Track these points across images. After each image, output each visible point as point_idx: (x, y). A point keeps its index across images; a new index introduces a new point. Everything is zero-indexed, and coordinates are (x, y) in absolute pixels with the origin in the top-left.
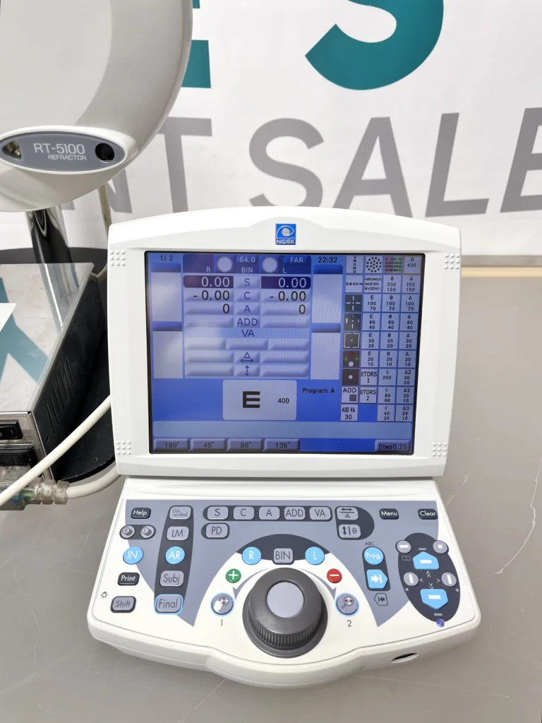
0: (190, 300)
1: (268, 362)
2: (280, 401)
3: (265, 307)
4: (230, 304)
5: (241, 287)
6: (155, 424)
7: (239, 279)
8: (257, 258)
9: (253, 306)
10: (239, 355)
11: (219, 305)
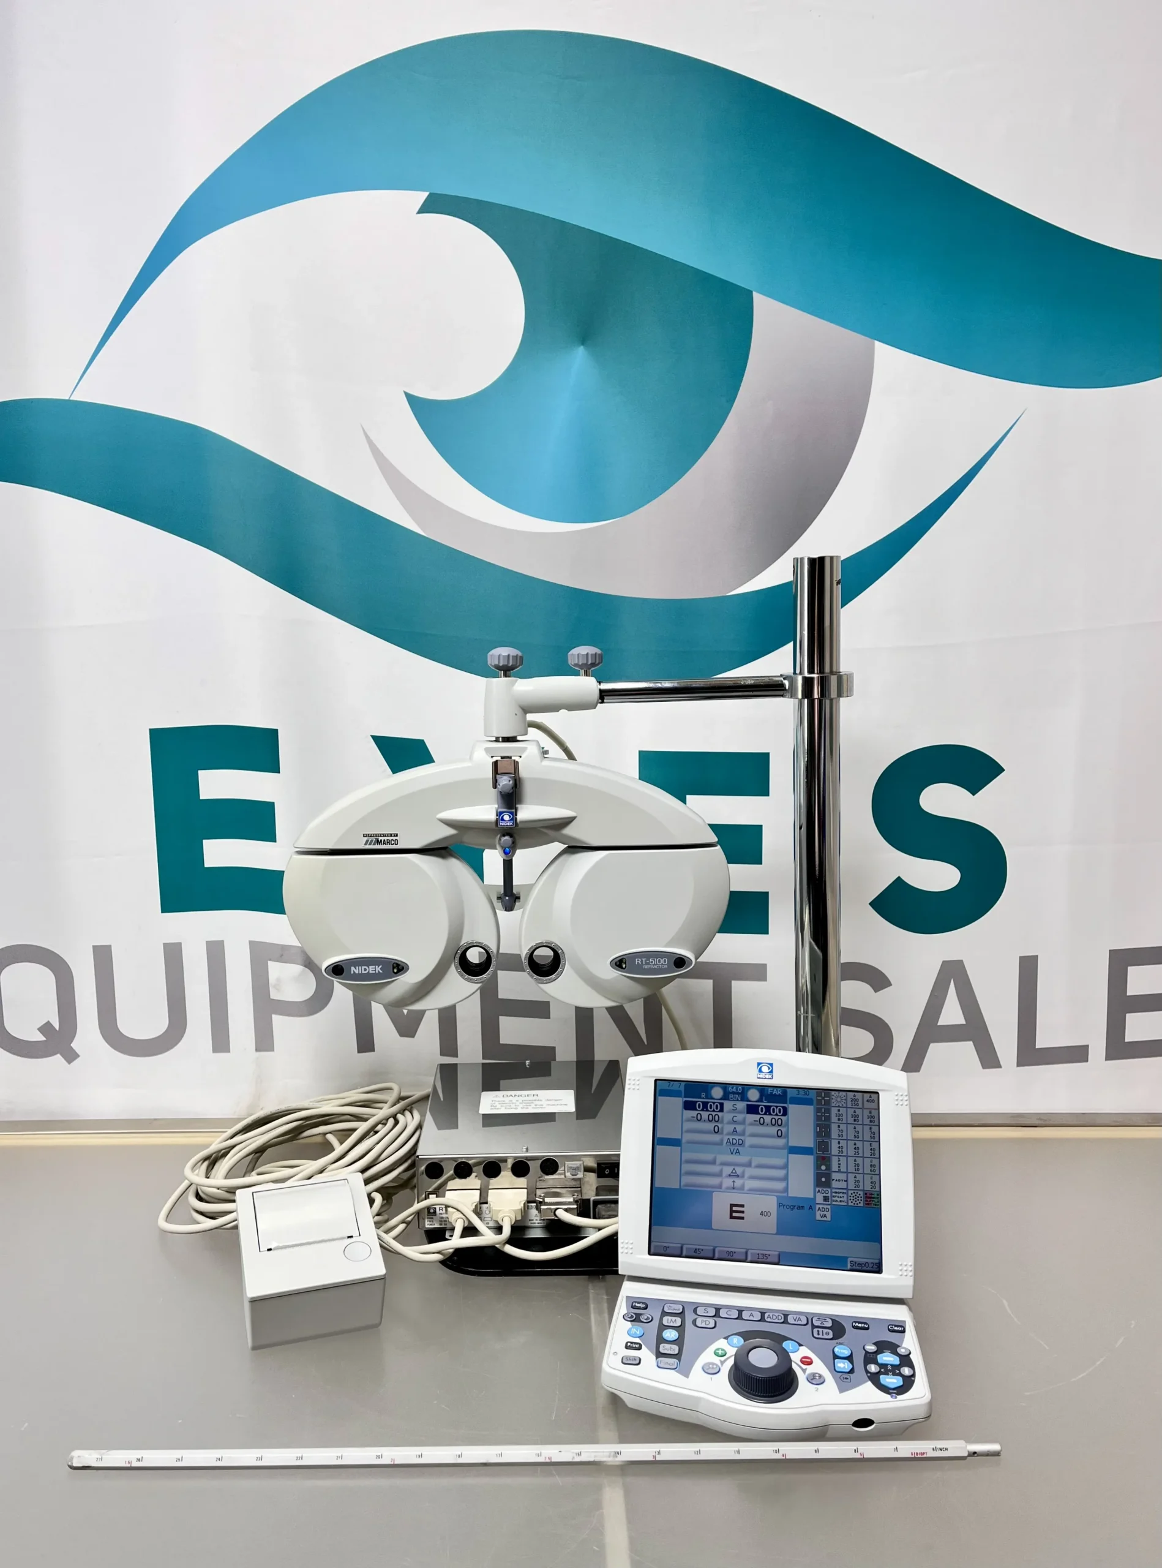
0: (688, 1120)
1: (752, 1178)
2: (761, 1214)
3: (750, 1130)
4: (720, 1126)
5: (729, 1112)
6: (653, 1228)
7: (728, 1105)
8: (743, 1089)
9: (739, 1128)
10: (727, 1170)
11: (710, 1126)
